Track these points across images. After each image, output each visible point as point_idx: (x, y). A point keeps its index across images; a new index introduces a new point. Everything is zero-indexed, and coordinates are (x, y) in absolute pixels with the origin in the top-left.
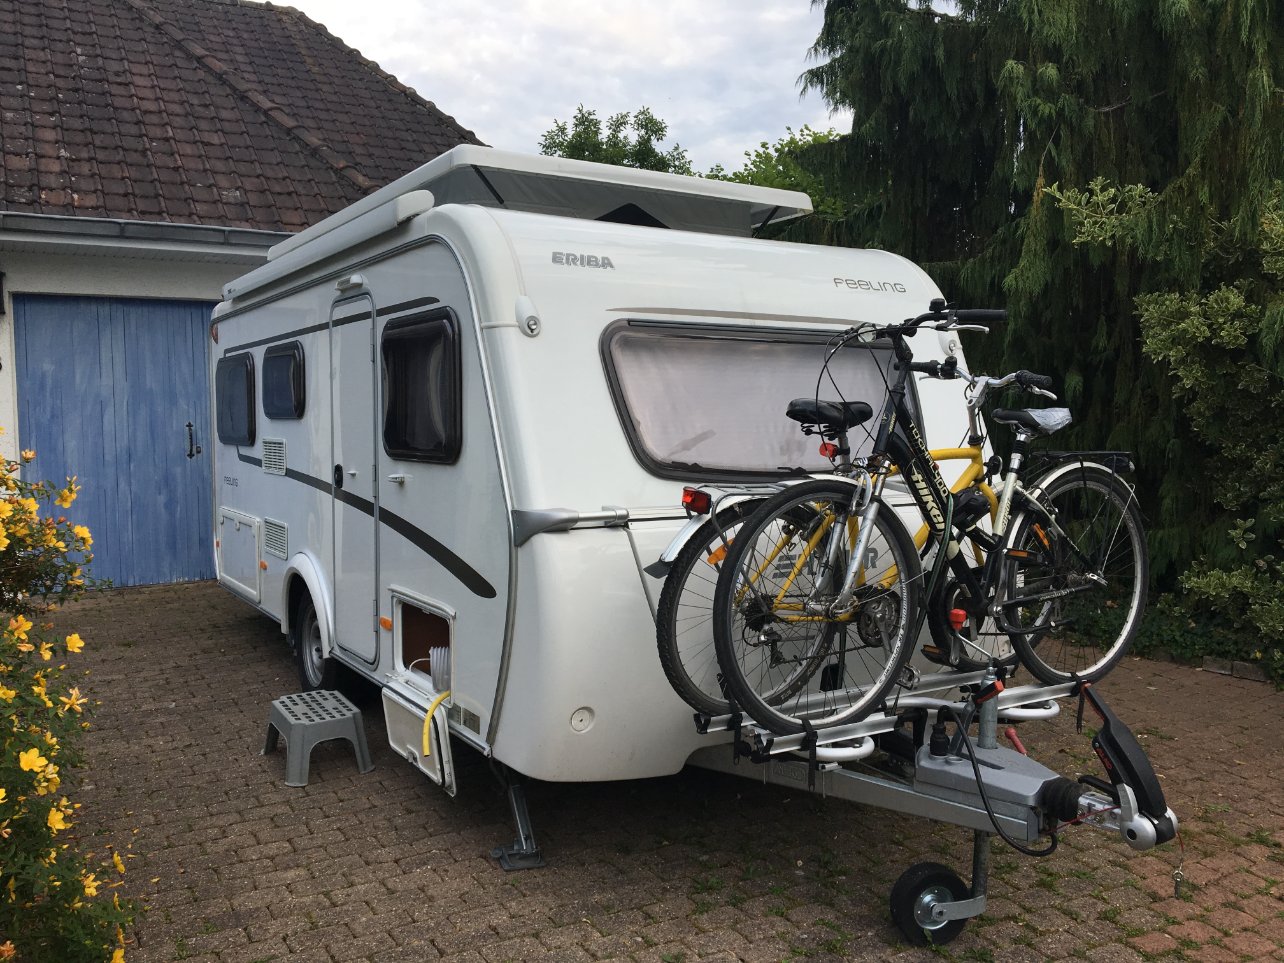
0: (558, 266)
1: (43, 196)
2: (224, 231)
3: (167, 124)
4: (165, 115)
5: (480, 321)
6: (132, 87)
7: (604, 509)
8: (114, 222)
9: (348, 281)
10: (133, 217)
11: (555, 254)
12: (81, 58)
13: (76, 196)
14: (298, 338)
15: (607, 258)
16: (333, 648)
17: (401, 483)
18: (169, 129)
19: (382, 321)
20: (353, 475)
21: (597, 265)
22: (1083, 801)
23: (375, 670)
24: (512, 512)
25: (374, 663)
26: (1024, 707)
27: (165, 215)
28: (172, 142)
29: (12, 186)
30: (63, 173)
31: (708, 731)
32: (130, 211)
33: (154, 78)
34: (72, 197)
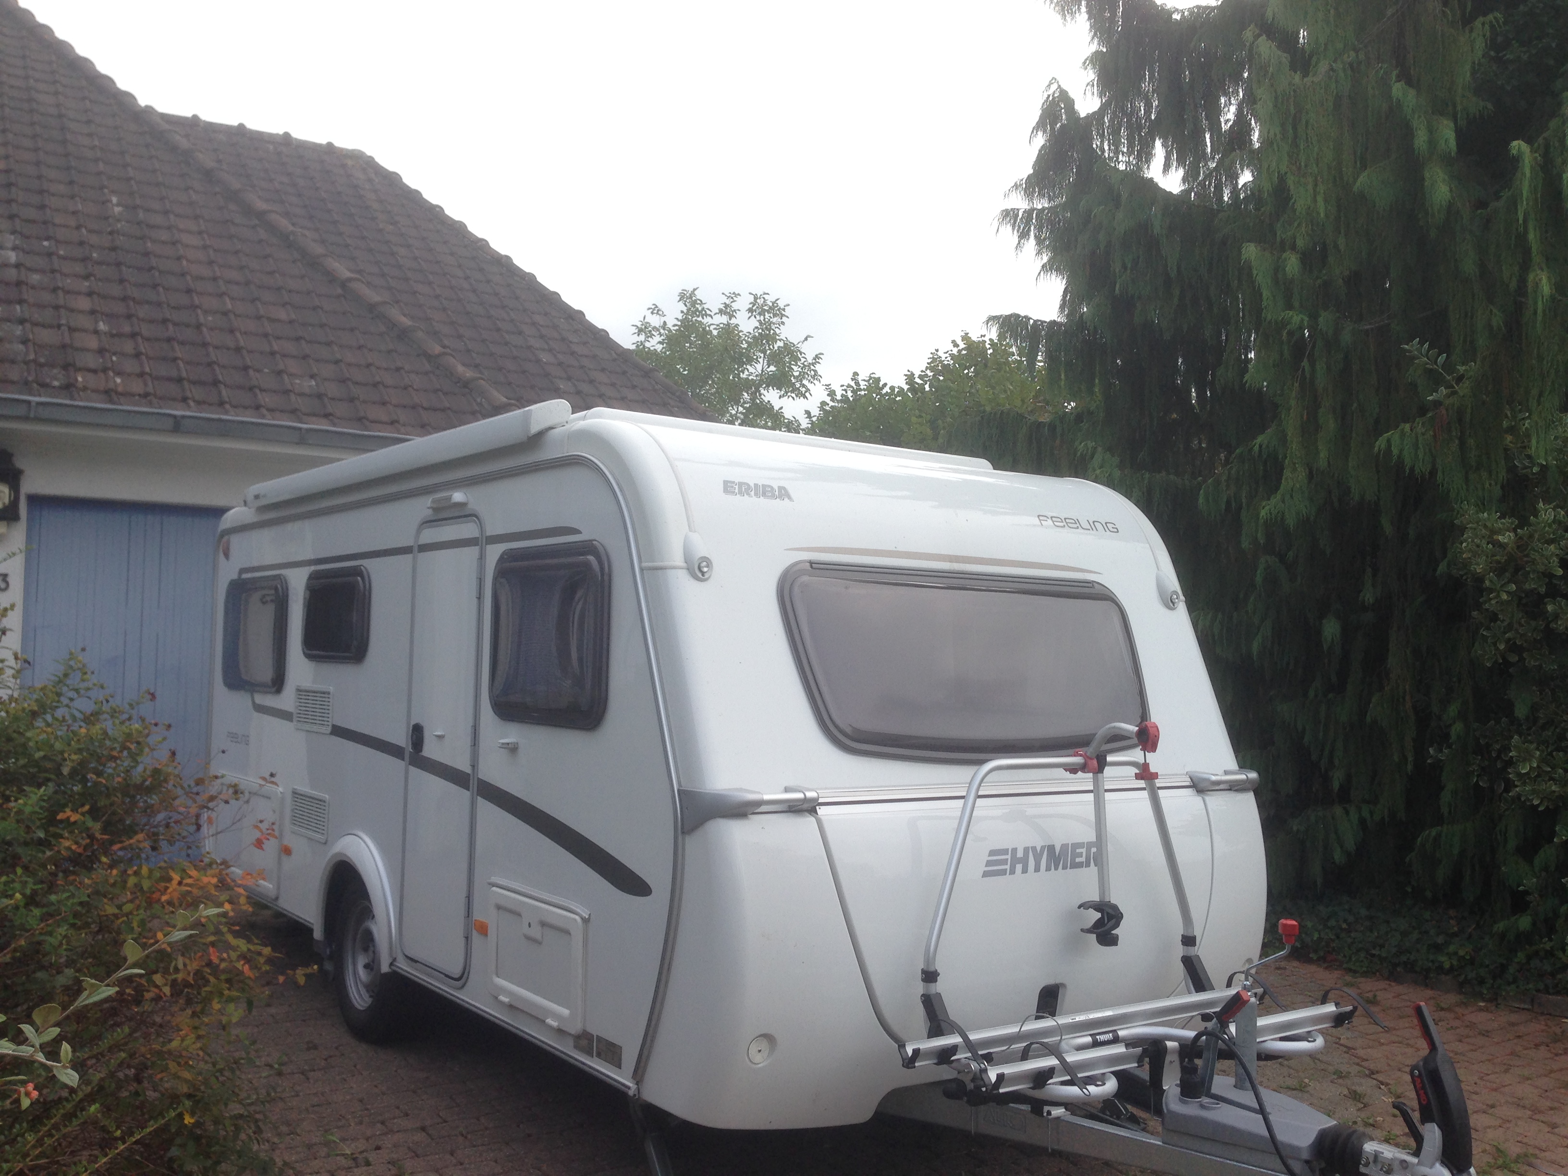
0: (730, 497)
1: (80, 379)
2: (300, 429)
3: (224, 294)
4: (221, 283)
5: (640, 561)
6: (179, 246)
7: (787, 790)
8: (164, 414)
9: (450, 498)
10: (189, 407)
11: (726, 483)
12: (117, 210)
13: (118, 380)
14: (366, 563)
15: (784, 488)
16: (395, 960)
17: (513, 749)
18: (228, 300)
19: (495, 552)
20: (440, 737)
21: (773, 497)
22: (1369, 1147)
23: (463, 987)
24: (679, 790)
25: (462, 979)
26: (1282, 1039)
27: (227, 406)
28: (232, 316)
29: (42, 365)
30: (101, 351)
31: (916, 1064)
32: (185, 400)
33: (206, 236)
34: (115, 382)
